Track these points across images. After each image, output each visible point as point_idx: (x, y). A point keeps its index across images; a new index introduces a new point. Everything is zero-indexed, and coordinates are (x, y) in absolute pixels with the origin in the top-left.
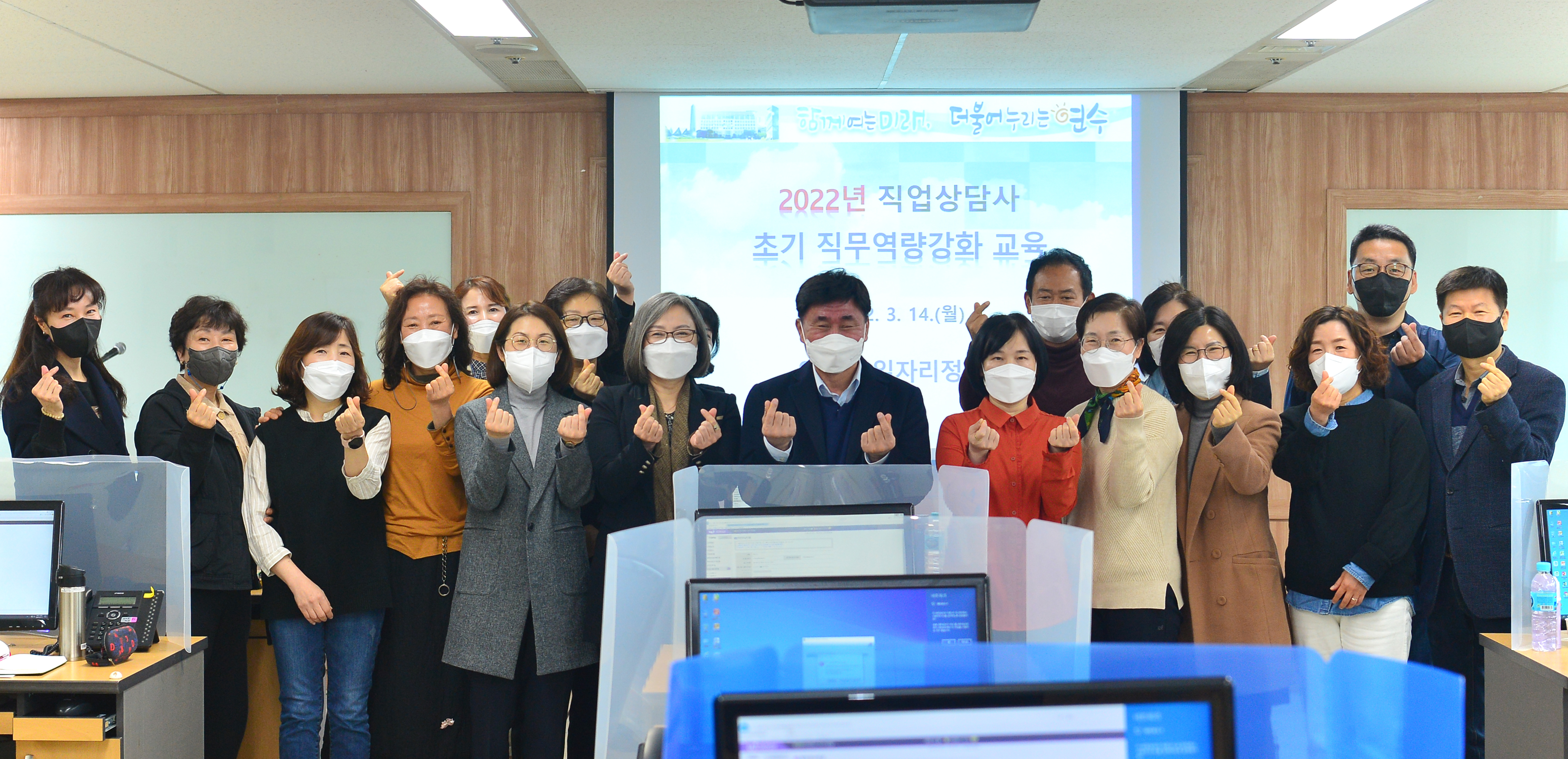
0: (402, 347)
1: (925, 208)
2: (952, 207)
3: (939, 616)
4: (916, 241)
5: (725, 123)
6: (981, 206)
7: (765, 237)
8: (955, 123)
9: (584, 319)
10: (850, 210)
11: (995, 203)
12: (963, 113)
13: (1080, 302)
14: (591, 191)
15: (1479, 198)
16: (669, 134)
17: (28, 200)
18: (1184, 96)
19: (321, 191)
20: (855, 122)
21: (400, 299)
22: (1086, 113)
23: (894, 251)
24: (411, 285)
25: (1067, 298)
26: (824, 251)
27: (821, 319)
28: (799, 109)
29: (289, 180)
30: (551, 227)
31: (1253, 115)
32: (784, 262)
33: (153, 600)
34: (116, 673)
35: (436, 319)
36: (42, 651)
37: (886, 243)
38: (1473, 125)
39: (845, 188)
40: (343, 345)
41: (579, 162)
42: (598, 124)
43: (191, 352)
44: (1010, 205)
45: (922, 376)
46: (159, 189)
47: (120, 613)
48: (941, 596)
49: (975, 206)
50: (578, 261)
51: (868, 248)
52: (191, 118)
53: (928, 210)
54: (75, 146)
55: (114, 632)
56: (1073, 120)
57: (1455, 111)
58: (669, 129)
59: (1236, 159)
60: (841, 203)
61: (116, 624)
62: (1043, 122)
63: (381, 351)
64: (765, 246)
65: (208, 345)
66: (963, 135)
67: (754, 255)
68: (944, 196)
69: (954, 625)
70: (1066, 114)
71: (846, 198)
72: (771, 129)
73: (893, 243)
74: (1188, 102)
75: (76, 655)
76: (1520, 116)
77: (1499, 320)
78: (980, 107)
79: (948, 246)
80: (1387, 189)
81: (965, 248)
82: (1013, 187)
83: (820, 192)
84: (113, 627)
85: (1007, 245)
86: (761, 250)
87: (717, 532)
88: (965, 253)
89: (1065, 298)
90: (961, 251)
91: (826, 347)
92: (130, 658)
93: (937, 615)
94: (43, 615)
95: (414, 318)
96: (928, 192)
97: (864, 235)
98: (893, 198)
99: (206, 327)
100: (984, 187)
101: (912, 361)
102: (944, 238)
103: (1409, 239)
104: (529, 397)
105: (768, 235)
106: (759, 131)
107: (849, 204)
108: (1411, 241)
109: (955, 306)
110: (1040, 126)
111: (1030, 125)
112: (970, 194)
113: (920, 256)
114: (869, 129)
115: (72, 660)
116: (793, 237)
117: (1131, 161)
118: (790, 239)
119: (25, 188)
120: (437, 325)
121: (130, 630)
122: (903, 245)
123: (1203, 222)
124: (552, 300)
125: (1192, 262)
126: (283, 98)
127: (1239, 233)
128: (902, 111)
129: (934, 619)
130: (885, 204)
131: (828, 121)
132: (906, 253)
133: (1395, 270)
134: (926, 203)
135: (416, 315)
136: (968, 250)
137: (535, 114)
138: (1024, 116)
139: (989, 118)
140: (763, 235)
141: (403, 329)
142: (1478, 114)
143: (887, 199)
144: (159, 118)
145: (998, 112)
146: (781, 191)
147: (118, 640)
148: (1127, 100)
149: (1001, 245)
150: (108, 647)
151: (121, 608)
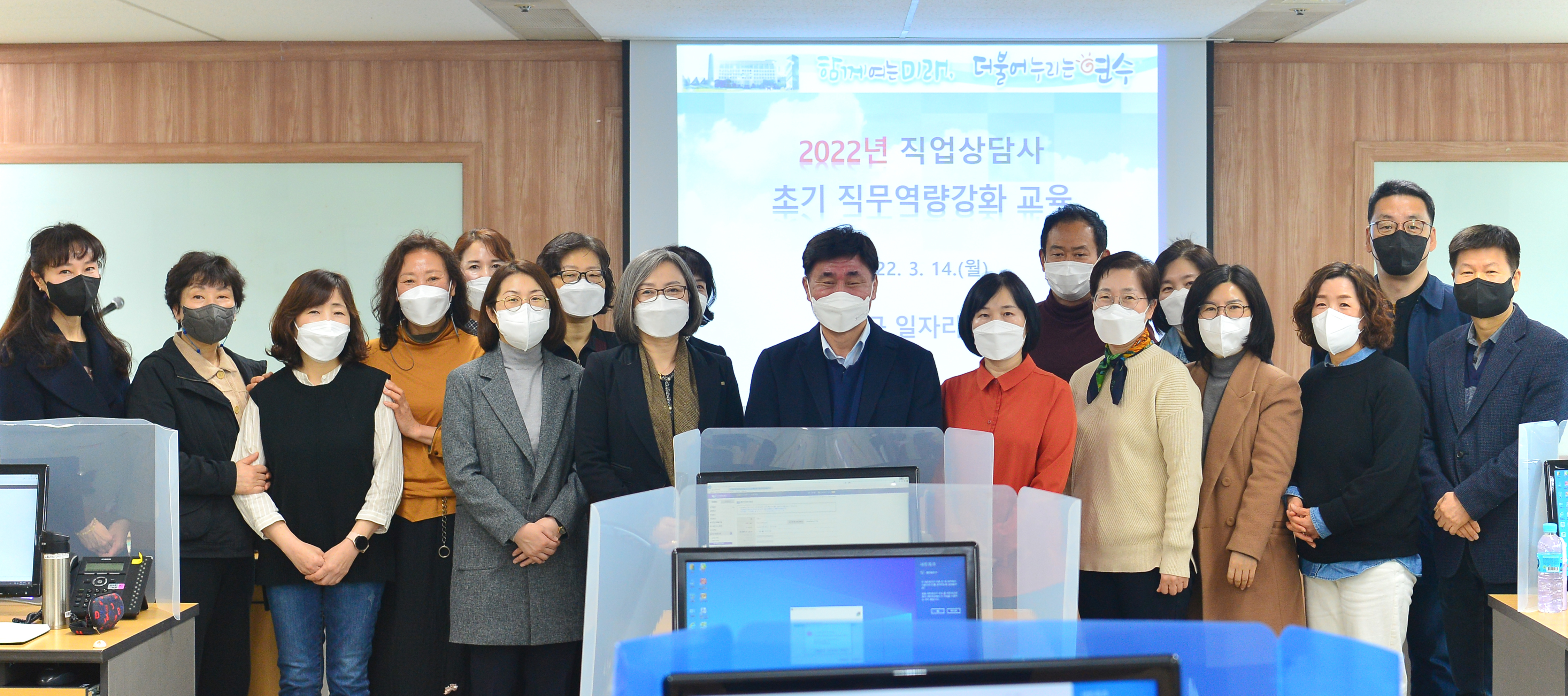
0: (397, 305)
1: (948, 160)
2: (975, 159)
3: (929, 585)
4: (939, 194)
5: (744, 72)
6: (1005, 158)
7: (785, 190)
8: (978, 73)
9: (583, 275)
10: (871, 162)
11: (1019, 155)
12: (987, 63)
13: (1094, 259)
14: (606, 142)
15: (1507, 150)
16: (687, 84)
17: (22, 149)
18: (1211, 46)
19: (328, 141)
20: (877, 72)
21: (396, 254)
22: (1112, 64)
23: (916, 204)
24: (408, 240)
25: (1080, 255)
26: (845, 203)
27: (827, 275)
28: (820, 58)
29: (295, 130)
30: (566, 179)
31: (1280, 66)
32: (804, 215)
33: (142, 566)
34: (100, 642)
35: (433, 275)
36: (25, 618)
37: (908, 196)
38: (1502, 76)
39: (867, 140)
40: (337, 305)
41: (594, 111)
42: (613, 72)
43: (186, 309)
44: (1035, 157)
45: (944, 331)
46: (159, 138)
47: (106, 580)
48: (930, 564)
49: (999, 158)
50: (594, 214)
51: (890, 201)
52: (191, 64)
53: (951, 162)
54: (71, 93)
55: (99, 600)
56: (1098, 71)
57: (1484, 62)
58: (686, 78)
59: (1263, 111)
60: (862, 155)
61: (103, 591)
62: (1068, 73)
63: (377, 308)
64: (785, 198)
65: (203, 303)
66: (987, 87)
67: (774, 207)
68: (967, 148)
69: (943, 595)
70: (1091, 64)
71: (867, 150)
72: (791, 79)
73: (916, 196)
74: (1215, 52)
75: (60, 623)
76: (1548, 68)
77: (1510, 280)
78: (1004, 56)
79: (972, 198)
80: (1415, 141)
81: (988, 201)
82: (1038, 139)
83: (842, 144)
84: (99, 595)
85: (1032, 198)
86: (780, 203)
87: (719, 496)
88: (988, 206)
89: (1078, 255)
90: (985, 204)
91: (832, 305)
92: (116, 625)
93: (926, 584)
94: (27, 582)
95: (411, 274)
96: (951, 144)
97: (886, 187)
98: (915, 150)
99: (200, 284)
100: (1008, 139)
101: (935, 317)
102: (967, 191)
103: (1427, 195)
104: (524, 357)
105: (788, 188)
106: (779, 81)
107: (870, 156)
108: (1429, 196)
109: (978, 260)
110: (1065, 76)
111: (1055, 76)
112: (994, 146)
113: (943, 210)
114: (891, 79)
115: (56, 628)
116: (814, 189)
117: (1156, 112)
118: (811, 192)
119: (19, 136)
120: (434, 282)
121: (116, 598)
122: (926, 198)
123: (1230, 174)
124: (550, 255)
125: (1218, 216)
126: (287, 45)
127: (1266, 185)
128: (925, 61)
129: (923, 588)
130: (907, 155)
131: (849, 71)
132: (929, 206)
133: (1413, 227)
134: (949, 155)
135: (413, 270)
136: (992, 204)
137: (548, 63)
138: (1049, 67)
139: (1013, 68)
140: (783, 188)
141: (399, 285)
142: (1506, 65)
143: (909, 151)
144: (158, 64)
145: (1023, 62)
146: (802, 143)
147: (102, 607)
148: (1152, 50)
149: (1025, 198)
150: (92, 614)
151: (108, 574)
